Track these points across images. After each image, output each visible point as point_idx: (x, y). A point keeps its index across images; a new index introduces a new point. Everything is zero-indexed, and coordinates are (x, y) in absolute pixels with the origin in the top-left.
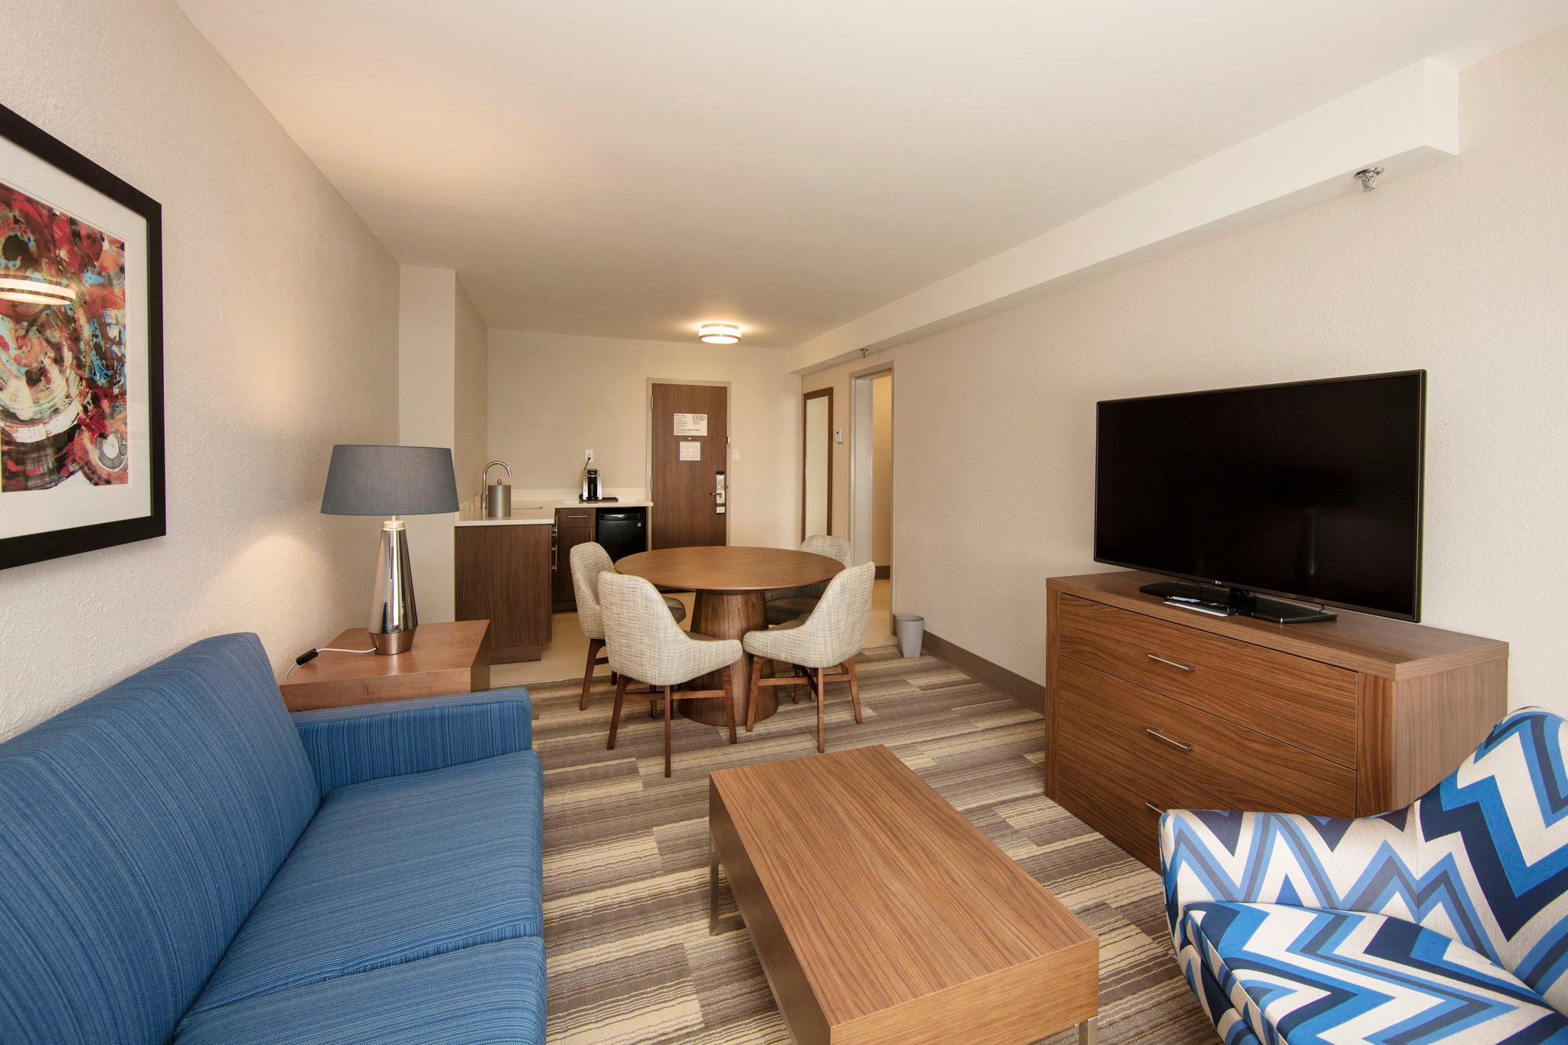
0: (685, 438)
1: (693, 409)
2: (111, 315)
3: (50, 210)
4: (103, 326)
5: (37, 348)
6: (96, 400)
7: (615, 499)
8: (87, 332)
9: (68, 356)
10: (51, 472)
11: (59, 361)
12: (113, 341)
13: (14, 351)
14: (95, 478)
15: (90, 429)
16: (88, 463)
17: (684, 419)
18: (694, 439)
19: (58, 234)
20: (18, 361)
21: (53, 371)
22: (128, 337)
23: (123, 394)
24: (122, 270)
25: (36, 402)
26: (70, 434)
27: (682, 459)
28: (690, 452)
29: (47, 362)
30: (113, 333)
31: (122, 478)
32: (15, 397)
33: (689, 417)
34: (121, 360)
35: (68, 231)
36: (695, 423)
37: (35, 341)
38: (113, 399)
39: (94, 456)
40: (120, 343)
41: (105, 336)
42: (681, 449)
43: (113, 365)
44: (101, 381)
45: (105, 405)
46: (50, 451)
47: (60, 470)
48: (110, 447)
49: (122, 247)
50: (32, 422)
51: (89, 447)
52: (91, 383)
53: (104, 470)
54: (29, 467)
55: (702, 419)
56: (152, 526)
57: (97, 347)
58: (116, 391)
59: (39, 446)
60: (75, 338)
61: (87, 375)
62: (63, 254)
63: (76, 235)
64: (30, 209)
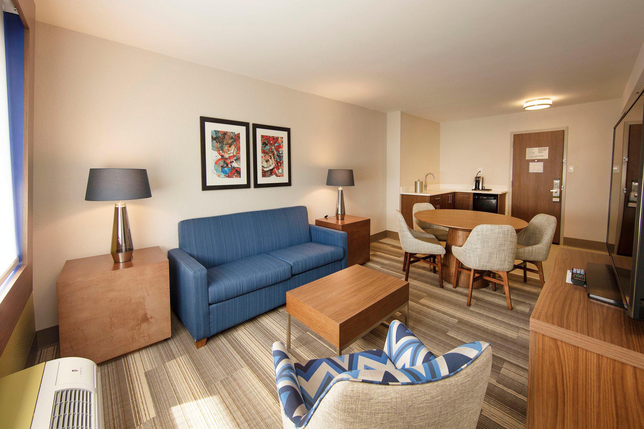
0: (533, 161)
1: (538, 144)
2: (280, 149)
3: (269, 136)
4: (279, 152)
5: (267, 157)
6: (277, 164)
7: (491, 190)
8: (276, 153)
9: (272, 157)
10: (269, 175)
11: (271, 158)
12: (281, 154)
13: (264, 158)
14: (277, 175)
15: (276, 168)
16: (276, 173)
17: (533, 151)
18: (539, 161)
19: (271, 139)
20: (264, 159)
21: (270, 160)
22: (284, 153)
23: (283, 162)
24: (283, 142)
25: (267, 165)
26: (272, 169)
27: (530, 171)
28: (536, 168)
29: (269, 159)
30: (281, 152)
31: (283, 176)
32: (264, 164)
33: (536, 150)
34: (282, 157)
35: (272, 138)
36: (539, 152)
37: (267, 156)
38: (281, 163)
39: (277, 172)
40: (282, 154)
41: (279, 153)
42: (530, 166)
43: (280, 156)
44: (278, 160)
45: (279, 164)
46: (269, 172)
47: (271, 174)
48: (280, 171)
49: (283, 138)
50: (267, 168)
51: (276, 171)
52: (276, 161)
53: (279, 175)
54: (266, 174)
55: (544, 150)
56: (289, 184)
57: (278, 155)
58: (281, 162)
59: (268, 171)
60: (274, 154)
61: (276, 160)
62: (272, 142)
63: (274, 139)
64: (266, 137)
